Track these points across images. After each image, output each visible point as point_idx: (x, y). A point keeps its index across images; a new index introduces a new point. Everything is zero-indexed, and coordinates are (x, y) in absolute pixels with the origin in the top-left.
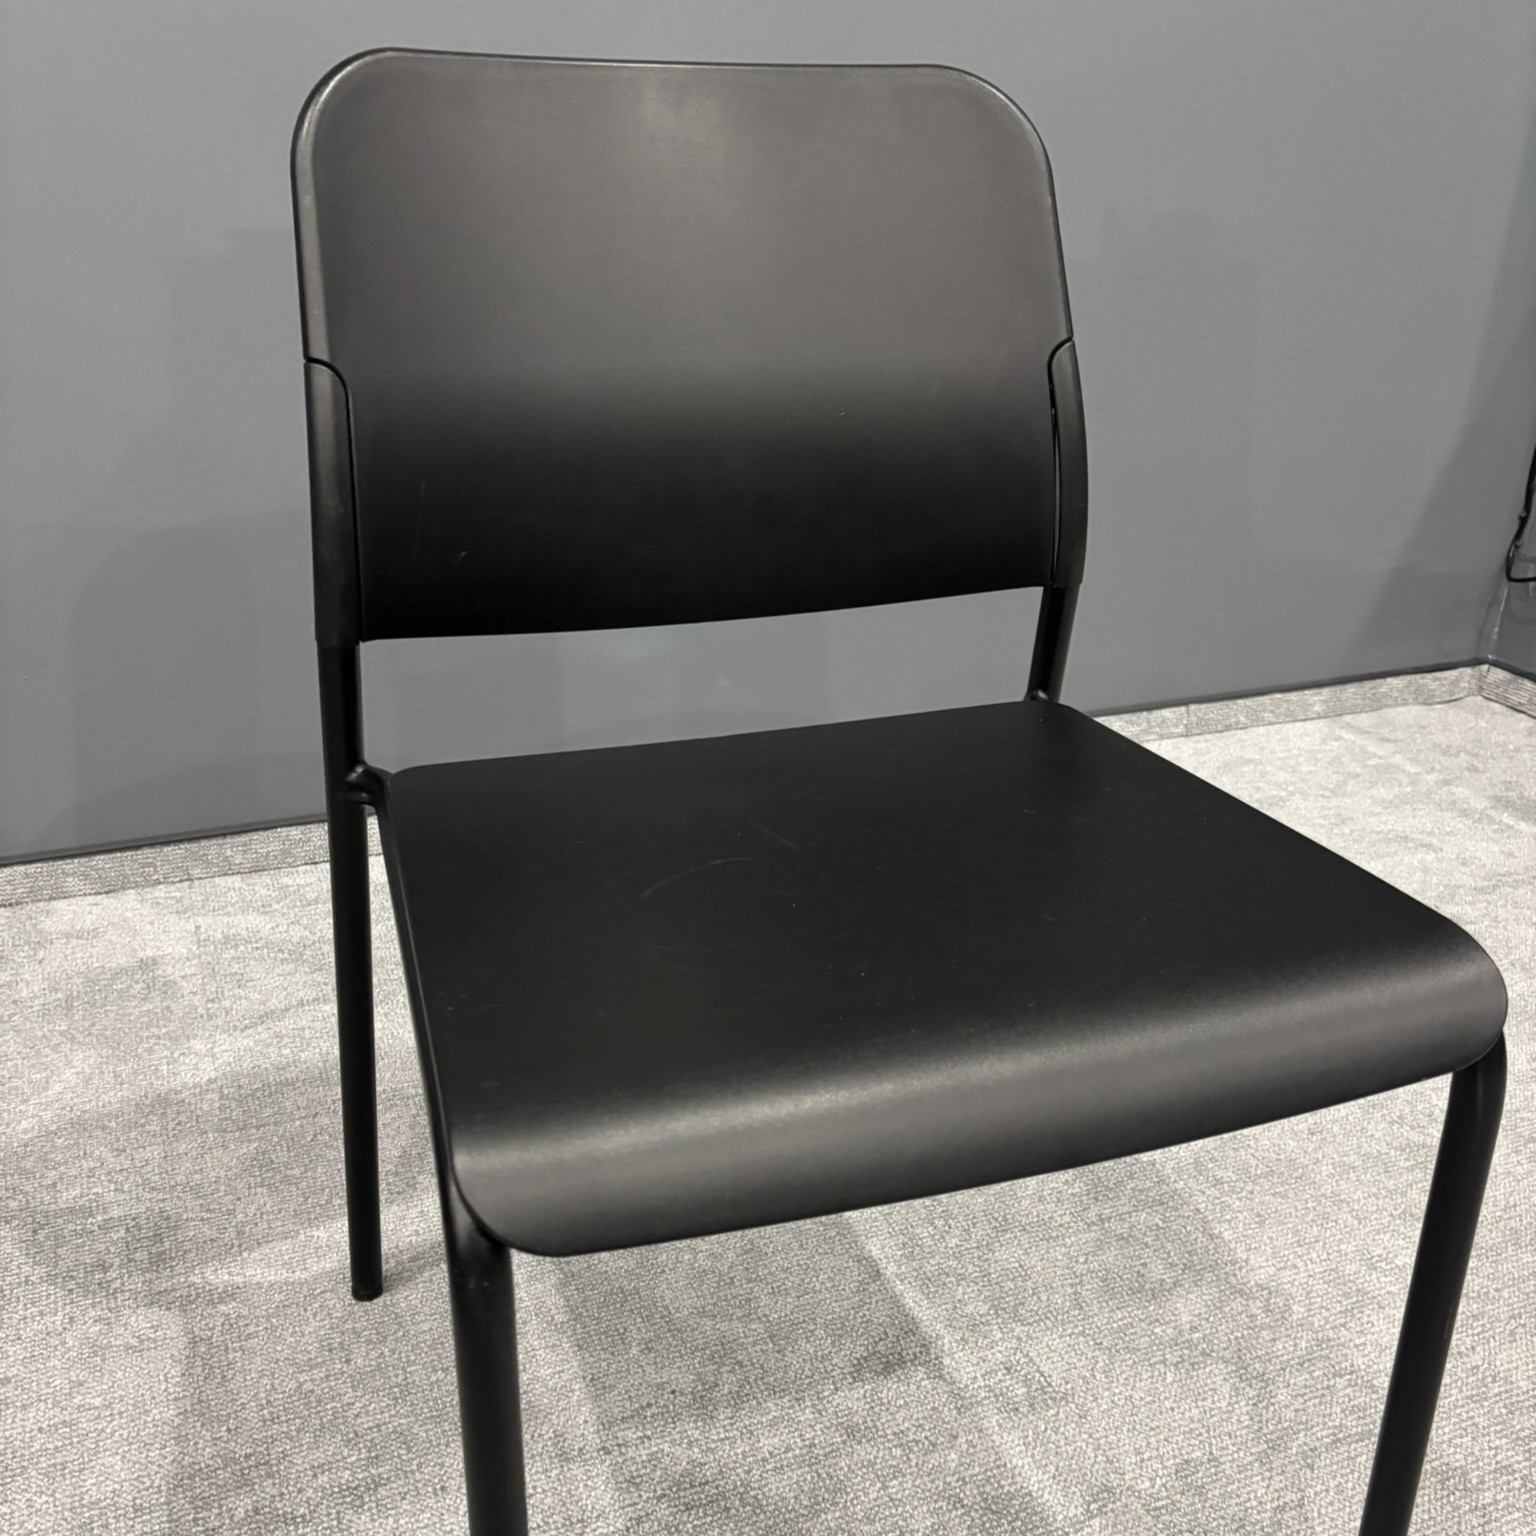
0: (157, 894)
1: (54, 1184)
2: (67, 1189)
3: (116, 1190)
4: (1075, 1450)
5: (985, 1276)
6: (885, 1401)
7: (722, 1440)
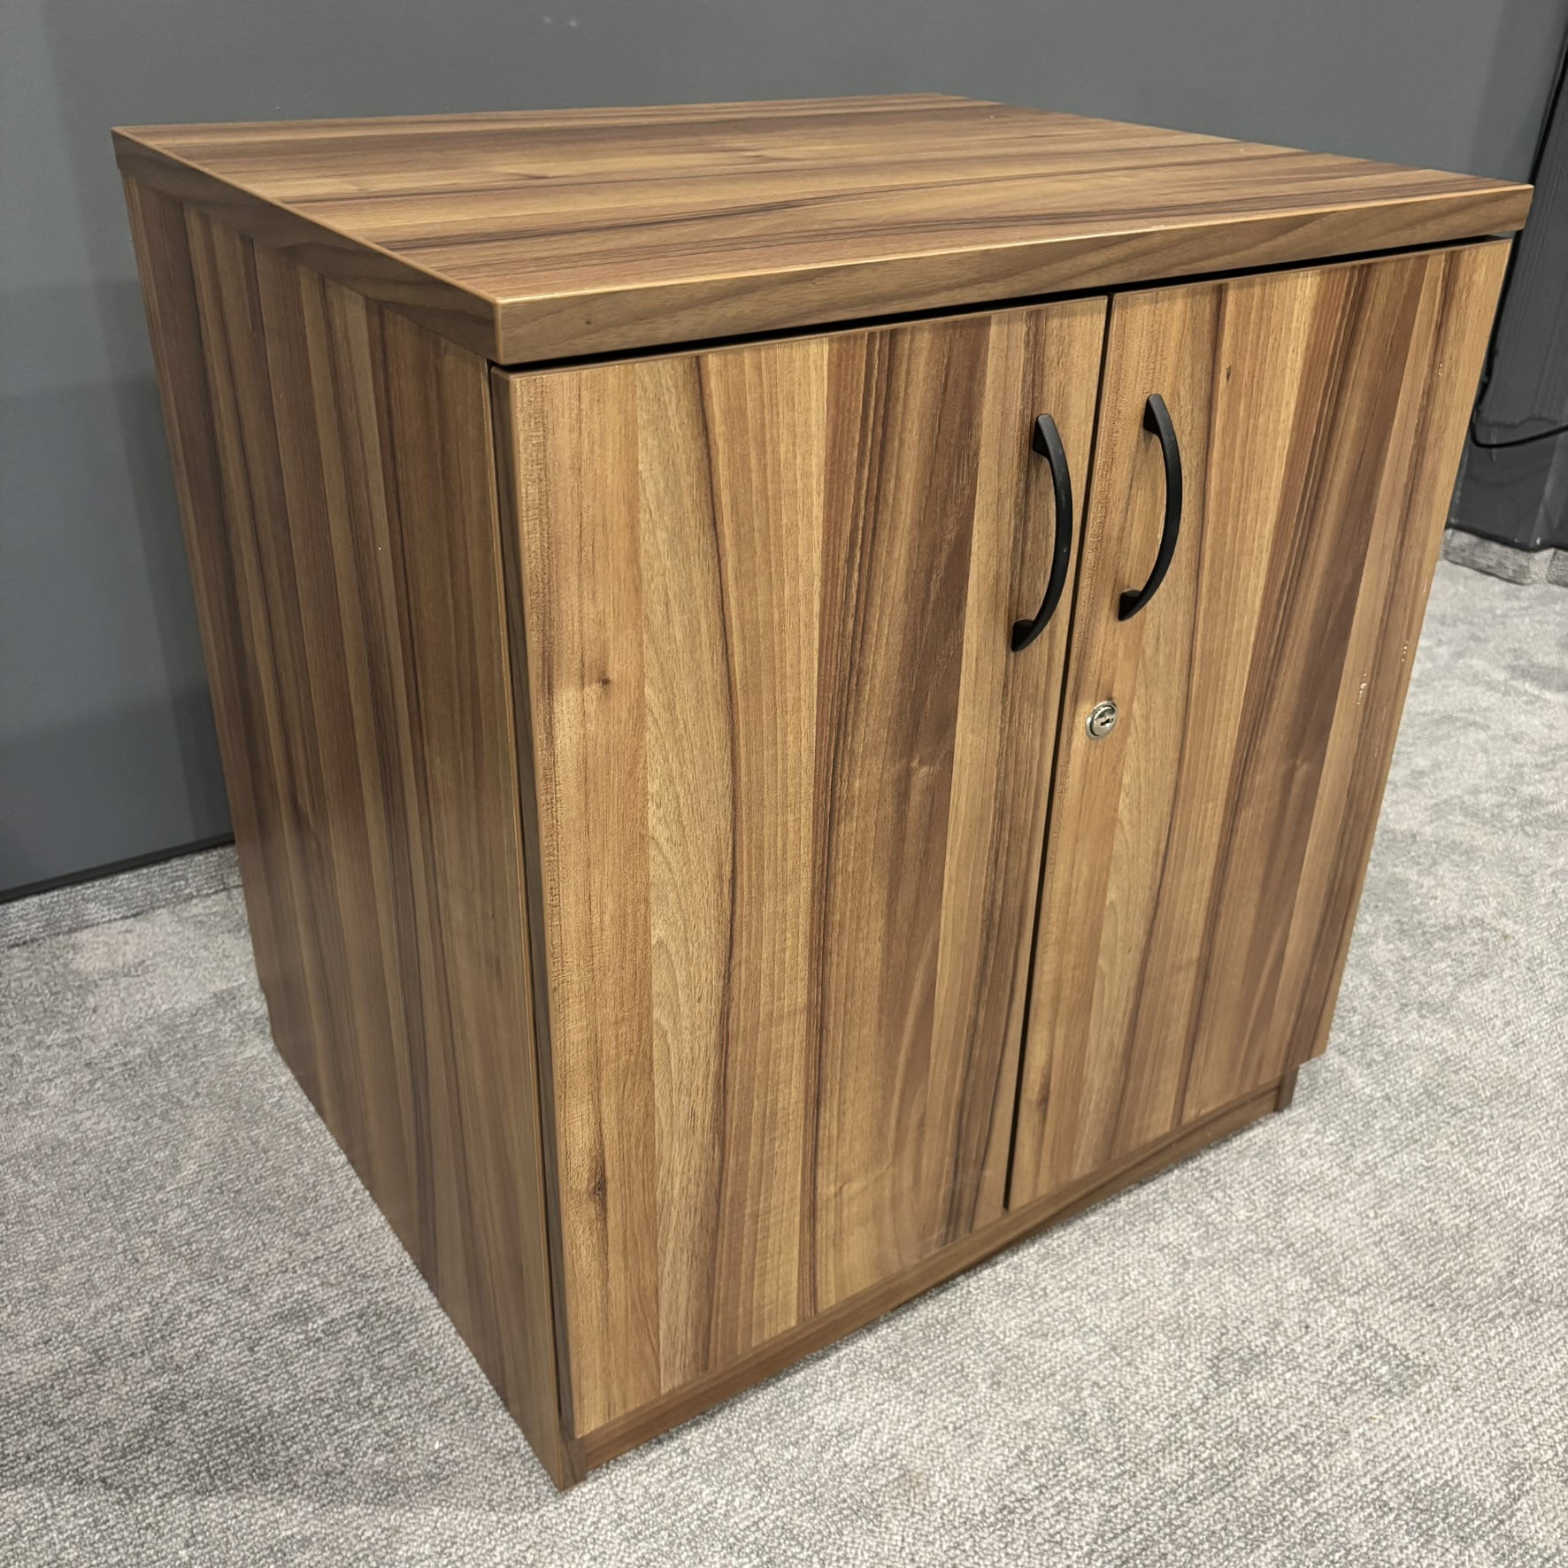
0: (195, 911)
4: (1466, 1428)
5: (1288, 1247)
6: (1260, 1402)
7: (1119, 1476)
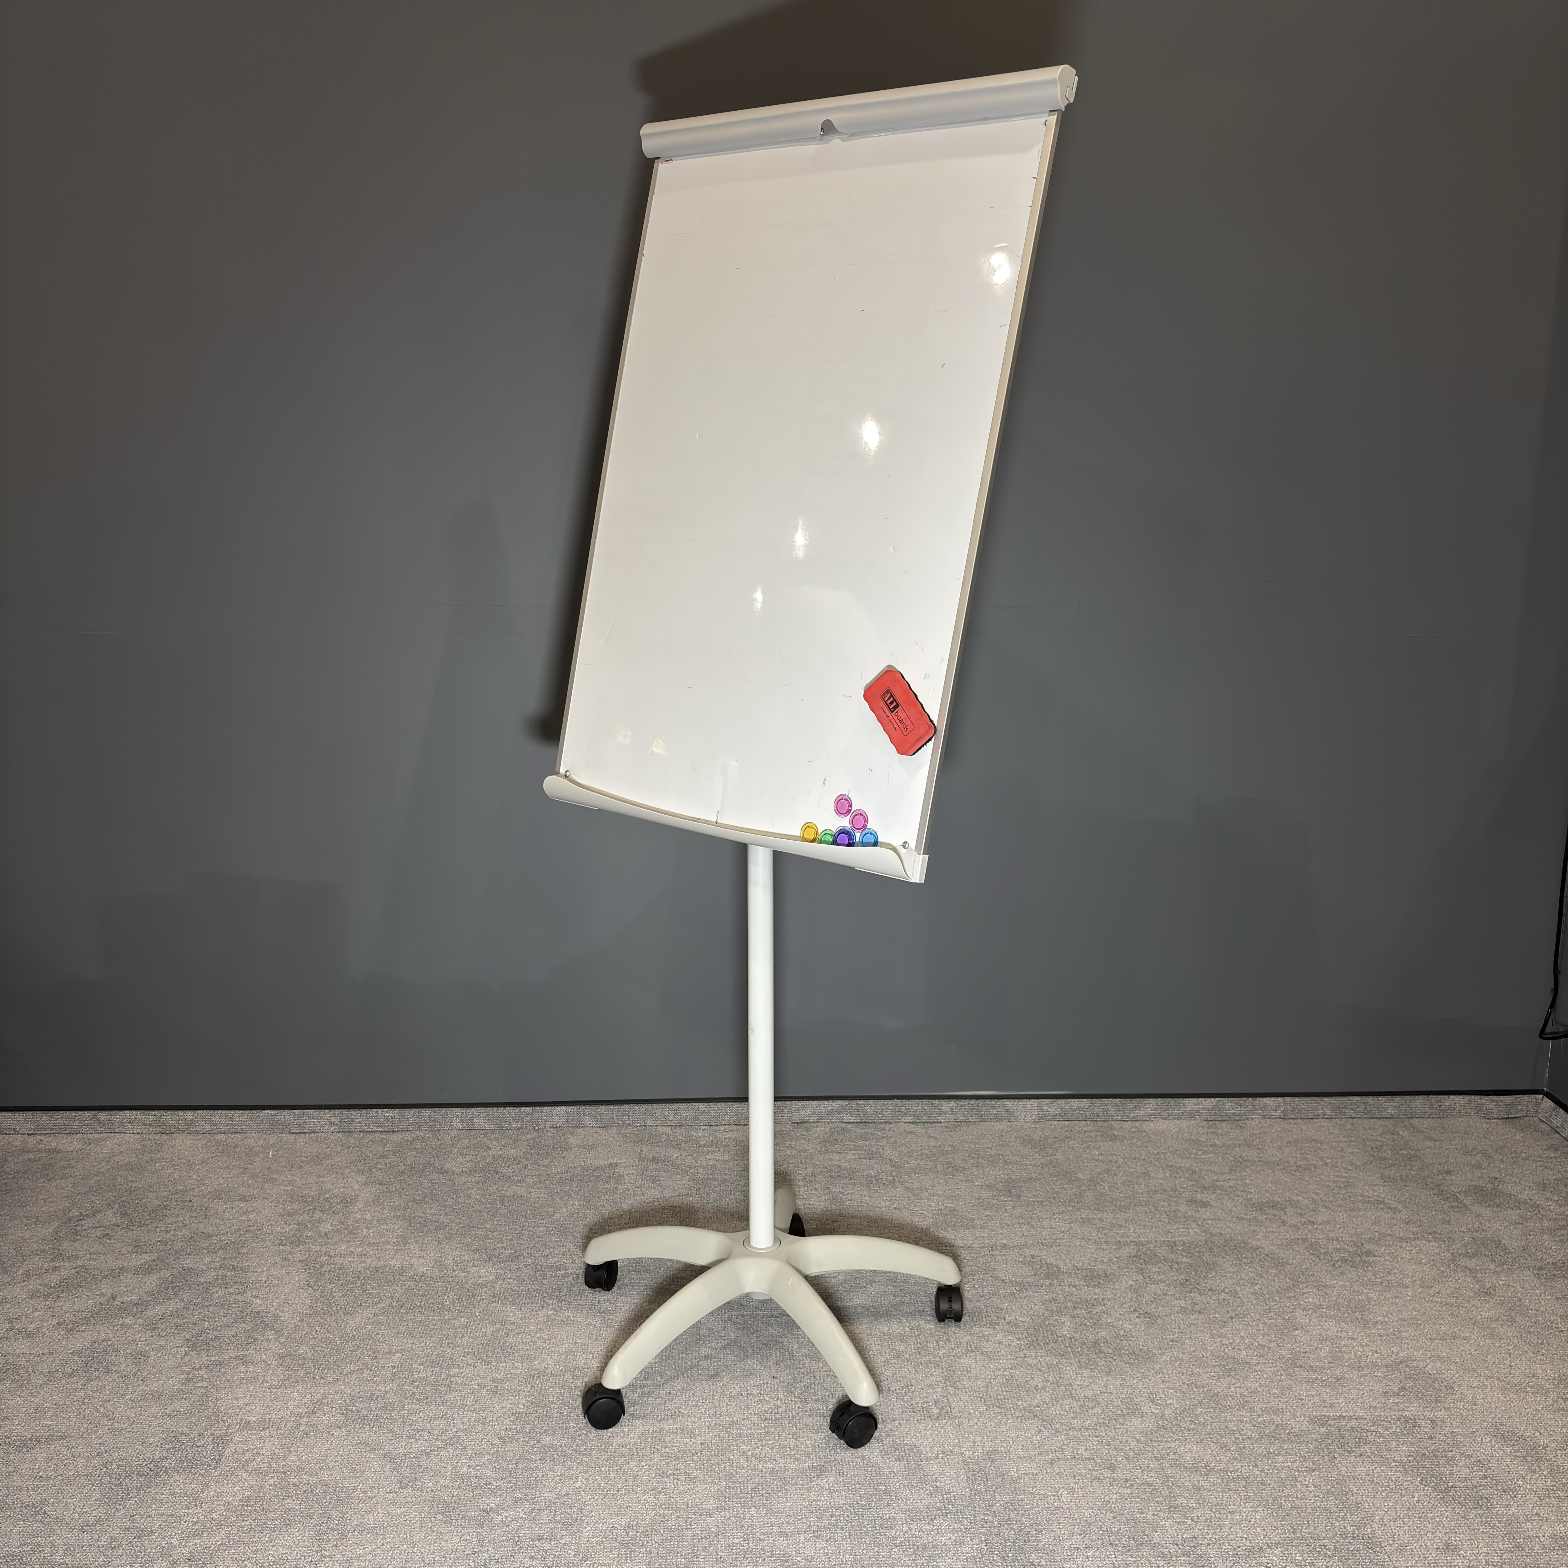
1: (548, 1255)
2: (552, 1258)
3: (572, 1262)
